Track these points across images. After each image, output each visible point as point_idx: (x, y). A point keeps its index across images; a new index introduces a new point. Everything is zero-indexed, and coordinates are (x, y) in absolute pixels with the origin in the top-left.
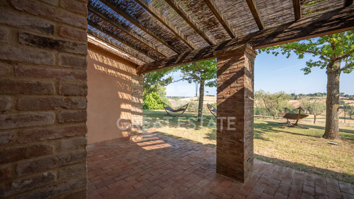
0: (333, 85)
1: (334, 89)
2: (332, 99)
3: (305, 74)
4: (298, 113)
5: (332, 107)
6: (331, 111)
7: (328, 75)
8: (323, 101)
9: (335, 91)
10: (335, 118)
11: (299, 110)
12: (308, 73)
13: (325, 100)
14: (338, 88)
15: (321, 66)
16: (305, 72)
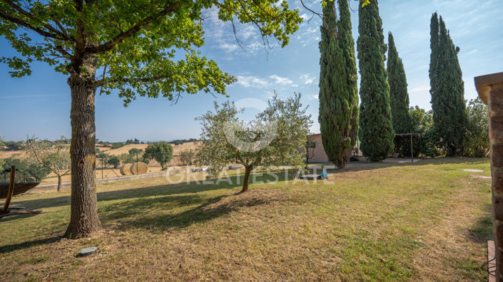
0: (81, 116)
1: (85, 121)
2: (81, 142)
3: (14, 75)
4: (8, 180)
5: (82, 162)
6: (81, 172)
7: (72, 87)
8: (66, 151)
9: (87, 127)
10: (89, 186)
11: (9, 174)
12: (22, 74)
13: (69, 150)
14: (93, 119)
15: (58, 65)
16: (13, 70)
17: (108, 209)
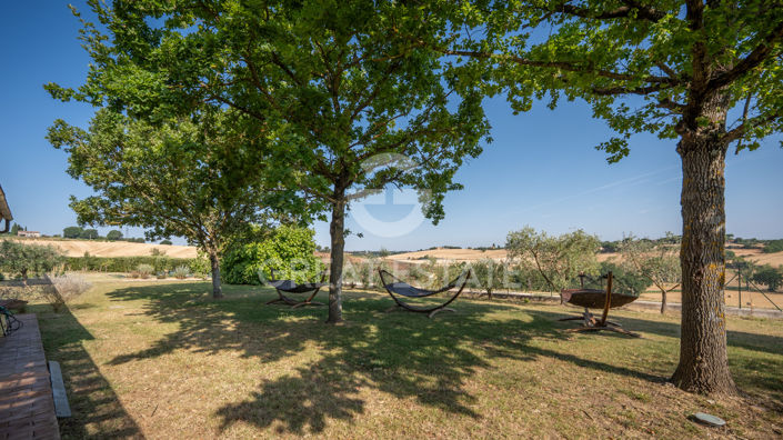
0: (701, 197)
1: (706, 206)
2: (698, 242)
3: (611, 161)
4: (605, 287)
5: (699, 274)
6: (698, 290)
7: (684, 156)
8: (674, 255)
9: (710, 215)
10: (712, 314)
11: (606, 281)
12: (620, 157)
13: (678, 254)
14: (721, 201)
15: (662, 129)
16: (610, 155)
17: (751, 365)
